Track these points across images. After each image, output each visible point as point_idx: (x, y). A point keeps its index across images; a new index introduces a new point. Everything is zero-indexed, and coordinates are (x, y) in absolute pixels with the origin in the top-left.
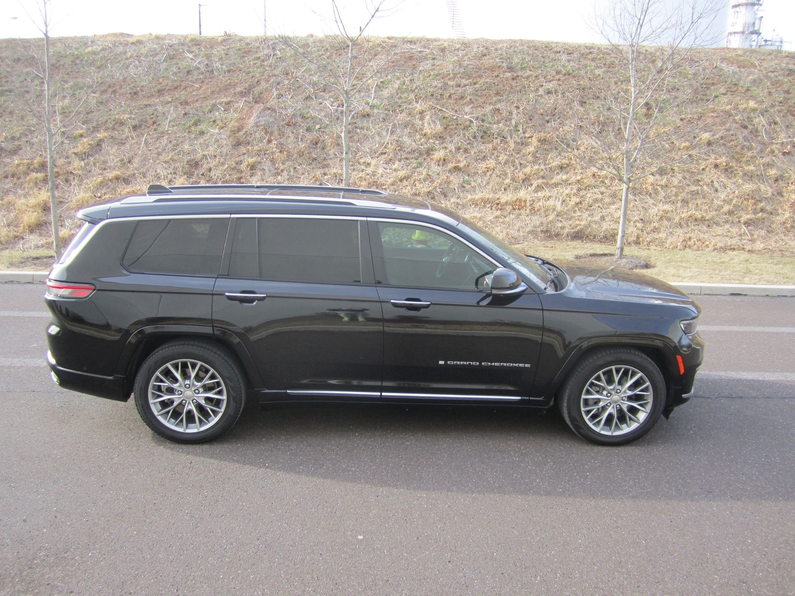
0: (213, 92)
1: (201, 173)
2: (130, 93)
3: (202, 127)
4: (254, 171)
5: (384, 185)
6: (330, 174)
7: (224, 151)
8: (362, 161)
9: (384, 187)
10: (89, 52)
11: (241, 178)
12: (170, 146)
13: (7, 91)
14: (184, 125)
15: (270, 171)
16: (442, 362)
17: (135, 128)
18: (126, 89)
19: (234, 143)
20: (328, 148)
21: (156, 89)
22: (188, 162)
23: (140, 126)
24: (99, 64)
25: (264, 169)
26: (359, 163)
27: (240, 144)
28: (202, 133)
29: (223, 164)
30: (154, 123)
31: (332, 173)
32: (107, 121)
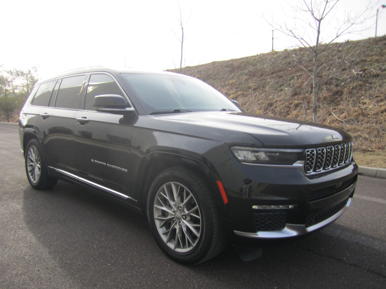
0: (296, 71)
1: (272, 109)
2: (260, 75)
3: (282, 88)
4: (297, 108)
5: (369, 115)
6: (338, 109)
7: (287, 98)
8: (361, 101)
9: (369, 116)
10: (253, 60)
11: (289, 111)
12: (265, 97)
13: (217, 78)
14: (276, 87)
15: (305, 107)
16: (92, 160)
17: (254, 89)
18: (260, 73)
19: (293, 94)
20: (344, 95)
21: (271, 72)
22: (268, 104)
23: (257, 88)
24: (254, 64)
25: (302, 107)
26: (360, 103)
27: (296, 95)
28: (281, 90)
29: (283, 104)
30: (263, 87)
31: (339, 108)
32: (245, 87)
